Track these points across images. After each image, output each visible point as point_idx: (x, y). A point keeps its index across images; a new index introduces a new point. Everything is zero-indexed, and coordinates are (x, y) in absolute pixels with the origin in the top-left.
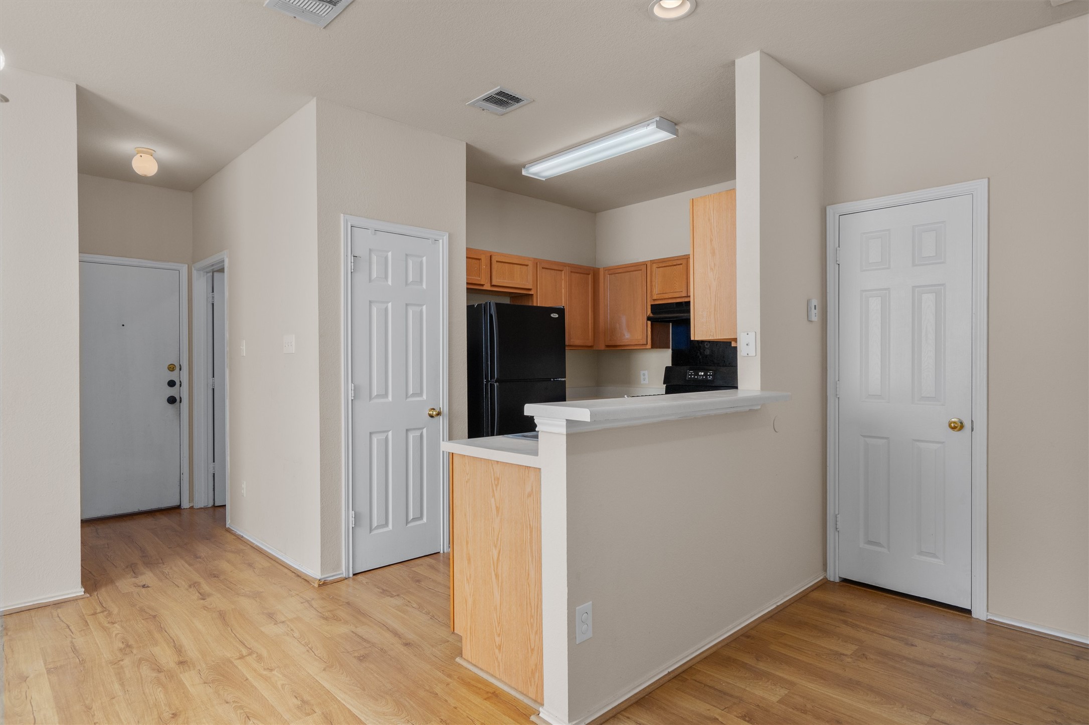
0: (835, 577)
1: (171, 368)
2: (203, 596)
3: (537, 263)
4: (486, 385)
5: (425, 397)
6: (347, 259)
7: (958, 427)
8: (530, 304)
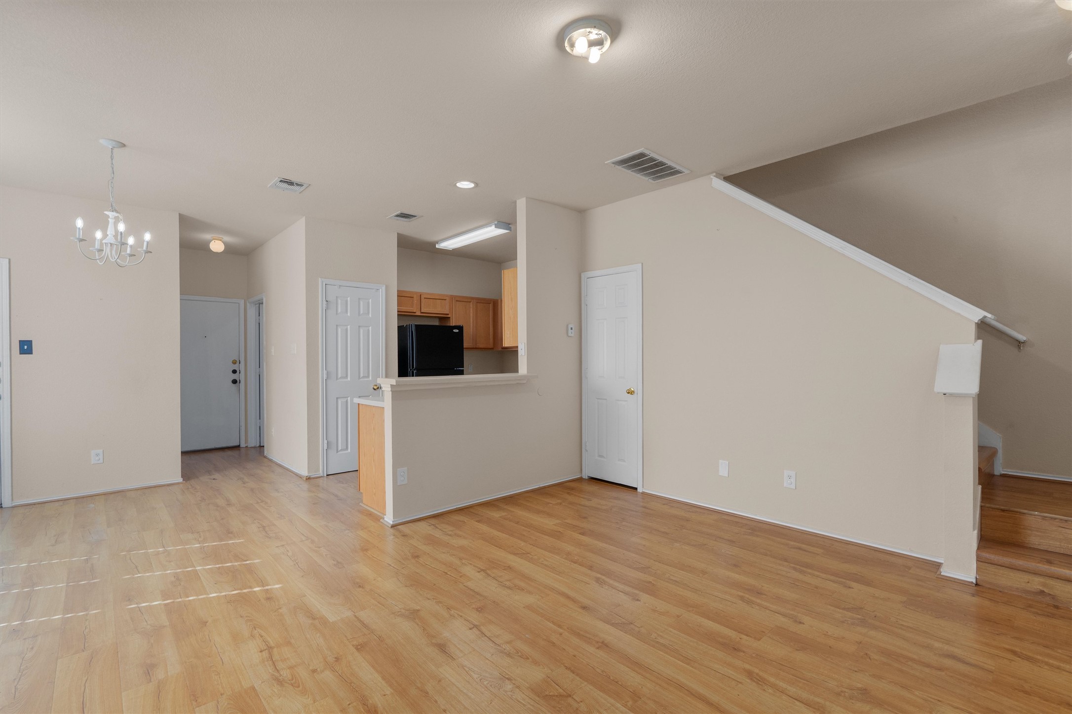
0: (585, 476)
1: (234, 362)
2: (244, 483)
3: (452, 298)
4: (410, 372)
5: (370, 378)
6: (323, 303)
7: (630, 392)
8: (449, 325)
